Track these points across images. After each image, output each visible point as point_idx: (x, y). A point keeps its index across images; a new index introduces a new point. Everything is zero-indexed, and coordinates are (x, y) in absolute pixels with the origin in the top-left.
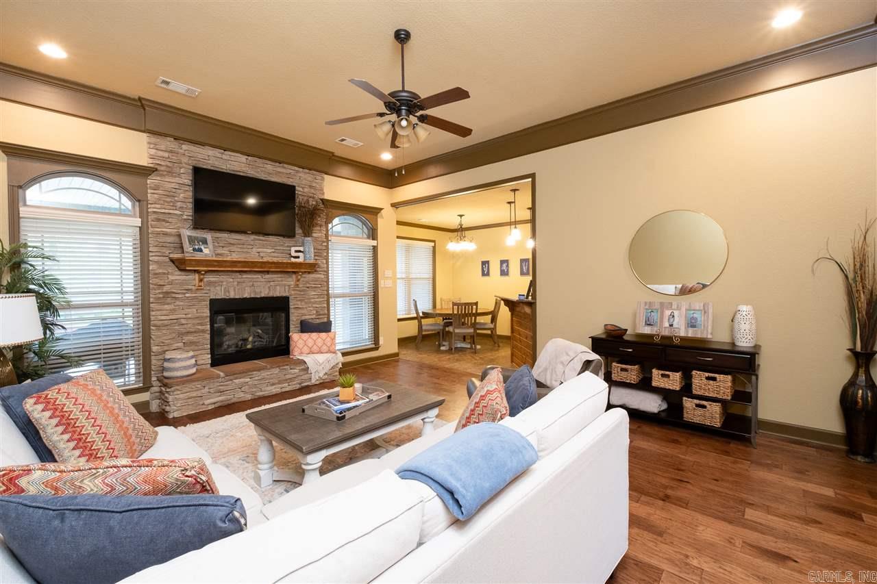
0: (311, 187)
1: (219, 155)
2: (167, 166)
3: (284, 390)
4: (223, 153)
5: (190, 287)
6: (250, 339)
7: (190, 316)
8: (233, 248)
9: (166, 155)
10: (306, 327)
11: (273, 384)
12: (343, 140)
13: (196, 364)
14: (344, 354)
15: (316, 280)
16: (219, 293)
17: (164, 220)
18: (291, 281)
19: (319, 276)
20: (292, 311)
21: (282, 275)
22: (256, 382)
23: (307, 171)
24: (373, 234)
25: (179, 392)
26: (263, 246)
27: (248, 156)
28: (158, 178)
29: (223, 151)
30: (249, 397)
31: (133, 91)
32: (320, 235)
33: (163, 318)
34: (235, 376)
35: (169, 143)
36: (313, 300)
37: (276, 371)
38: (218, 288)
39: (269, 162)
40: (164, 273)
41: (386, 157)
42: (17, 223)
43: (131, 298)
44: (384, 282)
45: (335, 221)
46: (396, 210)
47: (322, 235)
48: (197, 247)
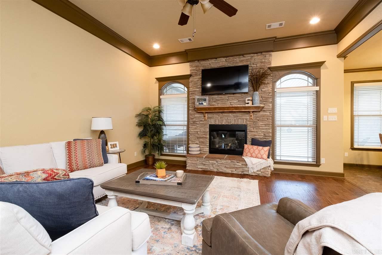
0: (261, 62)
1: (214, 62)
2: (195, 72)
3: (233, 172)
4: (215, 61)
5: (202, 119)
6: (230, 145)
7: (201, 131)
8: (218, 102)
9: (195, 68)
10: (255, 142)
11: (227, 168)
12: (269, 26)
13: (200, 150)
15: (264, 116)
16: (213, 123)
17: (193, 94)
18: (247, 117)
19: (265, 113)
20: (248, 132)
21: (243, 114)
22: (219, 164)
23: (259, 54)
25: (189, 160)
26: (233, 100)
27: (227, 57)
28: (192, 78)
29: (215, 59)
30: (215, 170)
31: (182, 49)
32: (267, 89)
33: (192, 131)
34: (210, 159)
35: (196, 63)
36: (260, 127)
37: (230, 161)
38: (212, 120)
39: (235, 57)
40: (193, 114)
41: (315, 21)
42: (160, 100)
43: (186, 123)
44: (328, 117)
45: (283, 79)
46: (344, 59)
47: (269, 89)
48: (201, 103)
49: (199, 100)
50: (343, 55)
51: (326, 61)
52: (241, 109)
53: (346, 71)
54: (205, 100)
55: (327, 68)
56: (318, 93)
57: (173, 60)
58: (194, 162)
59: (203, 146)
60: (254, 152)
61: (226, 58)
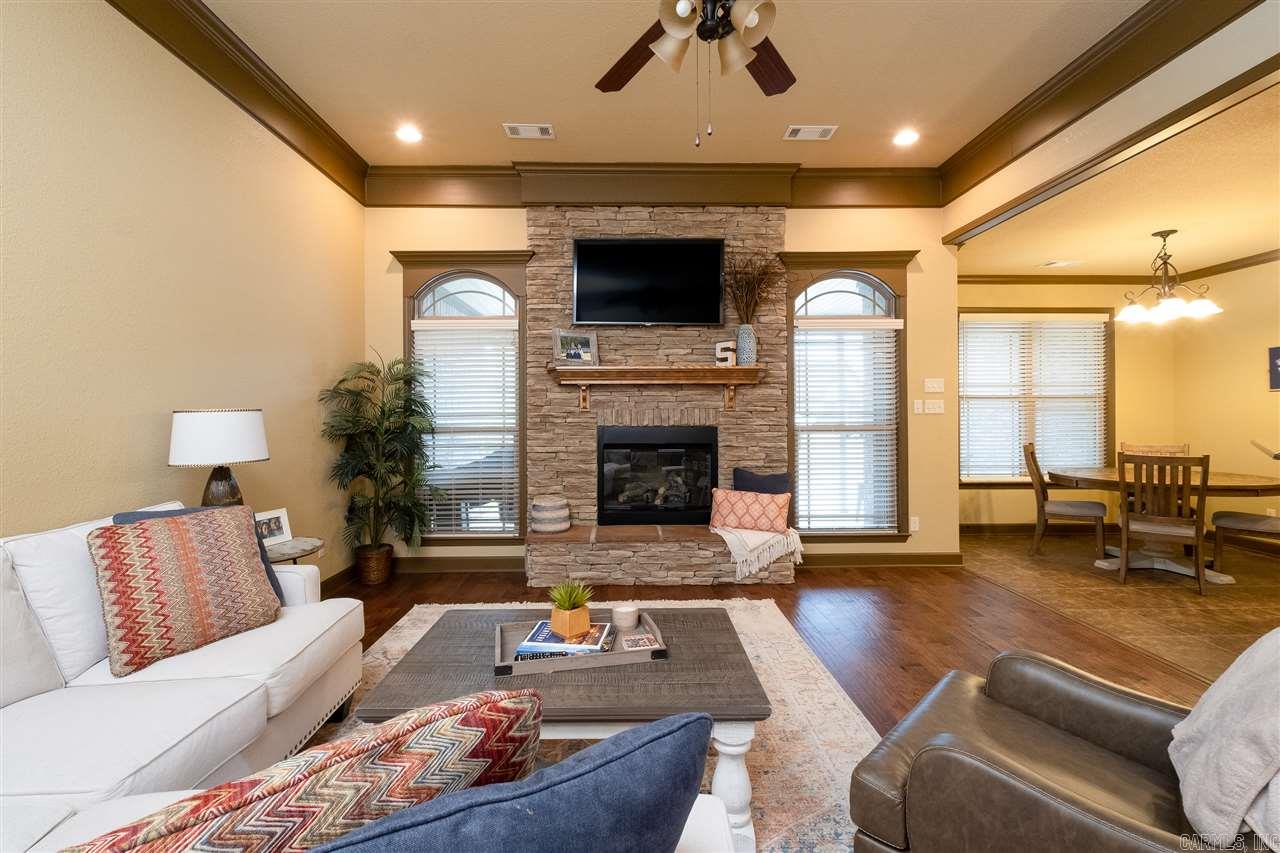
0: (757, 236)
1: (613, 216)
2: (547, 246)
3: (686, 582)
4: (616, 213)
5: (572, 409)
6: (661, 491)
7: (570, 449)
8: (628, 352)
9: (547, 231)
10: (745, 481)
11: (669, 569)
12: (795, 132)
13: (570, 517)
14: (805, 539)
15: (765, 399)
16: (610, 420)
17: (542, 319)
18: (719, 401)
19: (770, 391)
20: (721, 450)
21: (705, 392)
22: (641, 560)
23: (751, 209)
24: (897, 305)
25: (538, 553)
26: (676, 346)
27: (653, 207)
28: (537, 264)
29: (617, 209)
30: (630, 581)
31: (503, 158)
32: (773, 318)
33: (539, 449)
34: (613, 544)
35: (549, 215)
36: (757, 434)
37: (675, 547)
38: (609, 411)
39: (682, 209)
40: (542, 390)
41: (906, 138)
42: (409, 337)
43: (512, 422)
44: (924, 403)
45: (812, 290)
46: (958, 250)
47: (778, 319)
48: (572, 352)
49: (565, 343)
50: (955, 240)
51: (918, 252)
52: (704, 377)
53: (963, 279)
54: (586, 344)
55: (919, 270)
56: (900, 337)
57: (454, 191)
58: (555, 561)
59: (578, 502)
60: (747, 511)
61: (651, 209)
